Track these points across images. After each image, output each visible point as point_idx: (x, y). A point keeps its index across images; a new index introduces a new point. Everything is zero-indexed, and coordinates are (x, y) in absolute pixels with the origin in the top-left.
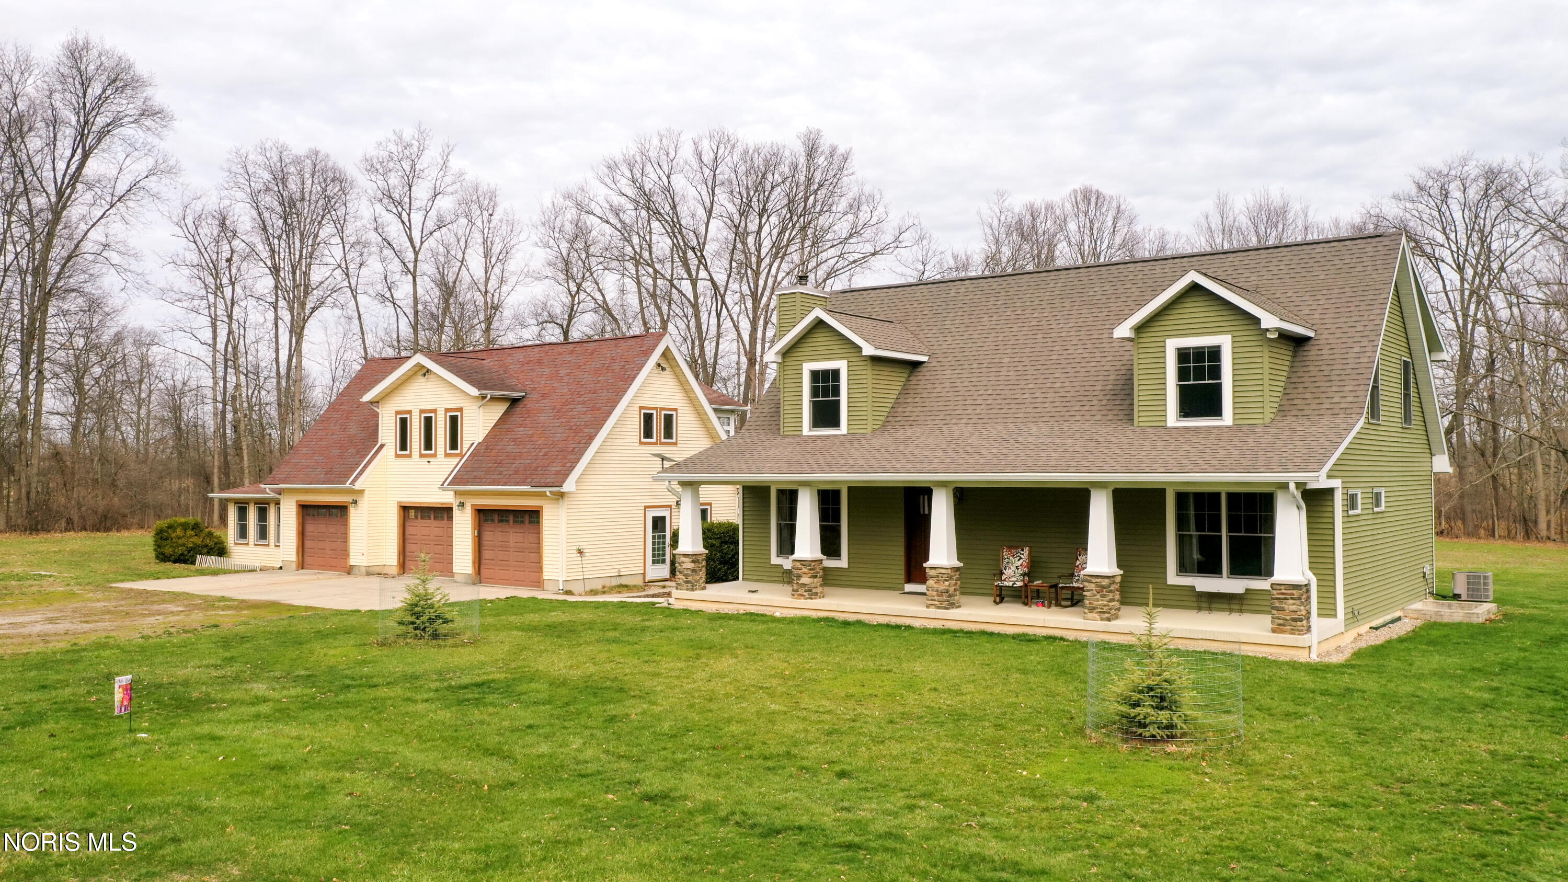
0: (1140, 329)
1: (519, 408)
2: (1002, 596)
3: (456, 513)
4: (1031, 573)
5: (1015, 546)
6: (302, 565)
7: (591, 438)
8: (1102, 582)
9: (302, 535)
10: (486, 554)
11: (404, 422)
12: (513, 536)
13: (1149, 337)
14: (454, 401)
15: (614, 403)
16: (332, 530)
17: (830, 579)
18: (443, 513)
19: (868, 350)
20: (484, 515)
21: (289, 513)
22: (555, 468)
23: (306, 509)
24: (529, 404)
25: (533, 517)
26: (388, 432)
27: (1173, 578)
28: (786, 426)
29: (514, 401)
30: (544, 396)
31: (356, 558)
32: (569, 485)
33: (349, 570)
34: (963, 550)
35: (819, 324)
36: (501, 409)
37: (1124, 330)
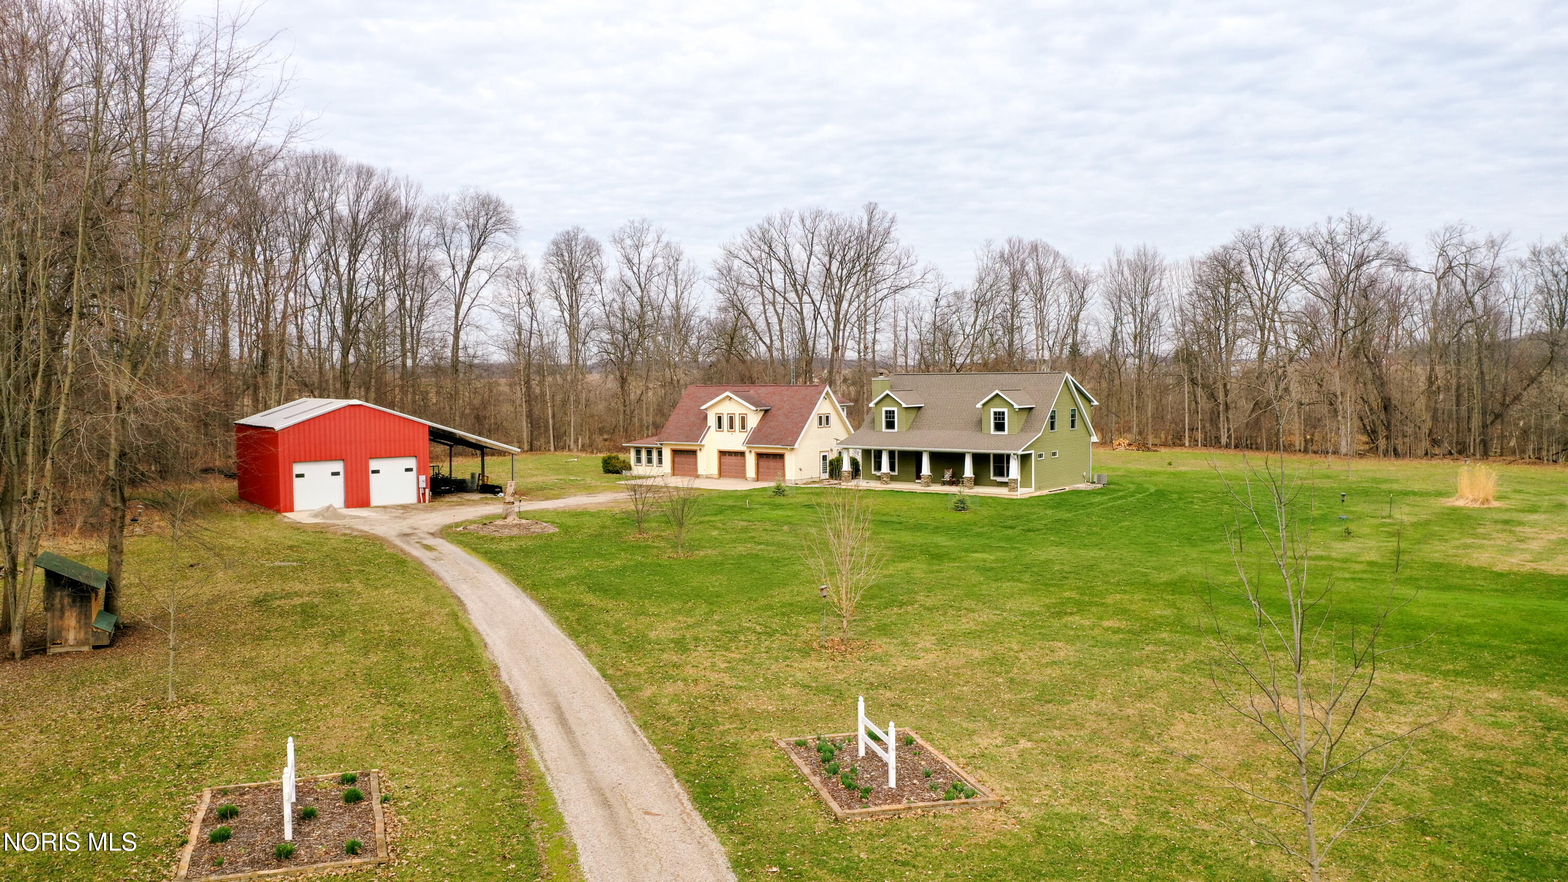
0: (984, 405)
1: (769, 413)
2: (944, 483)
3: (747, 454)
4: (952, 477)
5: (948, 468)
6: (674, 474)
7: (803, 428)
8: (969, 479)
9: (673, 462)
10: (761, 470)
11: (720, 419)
12: (772, 463)
13: (986, 407)
14: (744, 411)
15: (810, 414)
16: (688, 460)
17: (893, 479)
18: (742, 454)
19: (904, 405)
20: (760, 456)
21: (667, 454)
22: (790, 439)
23: (675, 452)
24: (773, 411)
25: (781, 456)
26: (712, 421)
27: (992, 478)
28: (877, 428)
29: (766, 411)
30: (779, 409)
31: (700, 472)
32: (796, 446)
33: (698, 476)
34: (932, 469)
35: (888, 395)
36: (762, 413)
37: (979, 406)
